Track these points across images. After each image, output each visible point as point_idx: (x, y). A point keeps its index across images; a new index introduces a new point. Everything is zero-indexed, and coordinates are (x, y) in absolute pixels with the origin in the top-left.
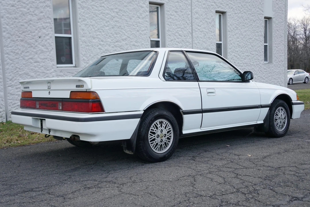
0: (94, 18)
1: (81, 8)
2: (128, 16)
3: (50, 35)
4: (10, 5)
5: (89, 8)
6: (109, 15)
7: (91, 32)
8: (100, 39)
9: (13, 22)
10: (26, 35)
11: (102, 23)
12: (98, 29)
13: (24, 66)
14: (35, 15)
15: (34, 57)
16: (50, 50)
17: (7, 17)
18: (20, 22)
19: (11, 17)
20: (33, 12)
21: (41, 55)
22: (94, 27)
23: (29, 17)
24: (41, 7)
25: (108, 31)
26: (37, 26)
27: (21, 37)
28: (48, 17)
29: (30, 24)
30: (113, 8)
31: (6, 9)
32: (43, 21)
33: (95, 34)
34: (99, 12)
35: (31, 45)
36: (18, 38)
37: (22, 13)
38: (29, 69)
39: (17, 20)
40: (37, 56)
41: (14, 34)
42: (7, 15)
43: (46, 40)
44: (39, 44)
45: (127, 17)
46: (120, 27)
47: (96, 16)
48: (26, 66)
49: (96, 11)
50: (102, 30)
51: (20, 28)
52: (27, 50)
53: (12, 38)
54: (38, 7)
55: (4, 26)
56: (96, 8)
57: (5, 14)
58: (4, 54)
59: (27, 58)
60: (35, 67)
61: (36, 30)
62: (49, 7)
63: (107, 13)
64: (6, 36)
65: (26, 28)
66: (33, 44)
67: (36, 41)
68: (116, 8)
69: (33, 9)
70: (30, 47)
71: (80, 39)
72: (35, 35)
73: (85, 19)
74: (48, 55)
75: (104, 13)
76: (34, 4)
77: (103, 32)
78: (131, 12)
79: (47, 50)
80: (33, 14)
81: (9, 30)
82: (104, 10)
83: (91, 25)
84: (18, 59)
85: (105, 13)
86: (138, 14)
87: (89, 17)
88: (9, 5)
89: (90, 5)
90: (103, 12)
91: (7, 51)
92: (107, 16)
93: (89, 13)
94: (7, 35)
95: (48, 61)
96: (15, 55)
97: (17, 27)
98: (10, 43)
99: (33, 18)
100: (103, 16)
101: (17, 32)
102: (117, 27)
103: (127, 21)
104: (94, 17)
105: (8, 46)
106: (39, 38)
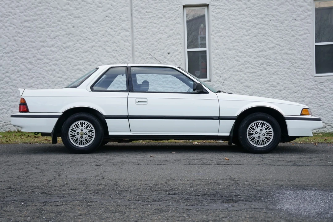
0: (231, 29)
1: (215, 20)
2: (278, 20)
3: (179, 51)
4: (143, 27)
5: (224, 18)
6: (251, 23)
7: (226, 43)
8: (238, 50)
9: (144, 42)
10: (156, 53)
11: (240, 32)
12: (236, 40)
13: (153, 81)
14: (165, 33)
17: (140, 38)
18: (150, 41)
19: (143, 38)
20: (163, 31)
22: (231, 37)
23: (160, 36)
24: (171, 25)
25: (249, 40)
26: (166, 44)
28: (178, 34)
29: (160, 42)
30: (256, 14)
31: (139, 31)
32: (172, 38)
33: (231, 45)
34: (237, 22)
36: (148, 56)
37: (153, 33)
39: (148, 40)
41: (145, 53)
42: (140, 36)
43: (175, 56)
44: (168, 60)
45: (276, 21)
46: (266, 34)
47: (234, 25)
49: (233, 21)
50: (241, 40)
51: (150, 47)
53: (142, 57)
54: (168, 25)
55: (136, 47)
56: (234, 17)
57: (137, 35)
60: (163, 82)
61: (166, 47)
62: (179, 24)
63: (248, 21)
64: (137, 55)
65: (156, 46)
66: (161, 60)
67: (165, 58)
68: (261, 14)
69: (163, 27)
71: (213, 52)
72: (164, 52)
73: (220, 31)
75: (244, 22)
76: (164, 23)
77: (242, 42)
78: (282, 15)
80: (163, 32)
81: (140, 49)
82: (244, 18)
83: (226, 36)
85: (246, 21)
86: (293, 16)
87: (224, 28)
88: (141, 27)
89: (226, 15)
90: (242, 21)
92: (247, 25)
93: (225, 24)
94: (139, 54)
97: (147, 46)
98: (141, 61)
99: (162, 36)
100: (242, 24)
101: (147, 51)
102: (262, 34)
103: (276, 27)
104: (230, 27)
106: (168, 54)
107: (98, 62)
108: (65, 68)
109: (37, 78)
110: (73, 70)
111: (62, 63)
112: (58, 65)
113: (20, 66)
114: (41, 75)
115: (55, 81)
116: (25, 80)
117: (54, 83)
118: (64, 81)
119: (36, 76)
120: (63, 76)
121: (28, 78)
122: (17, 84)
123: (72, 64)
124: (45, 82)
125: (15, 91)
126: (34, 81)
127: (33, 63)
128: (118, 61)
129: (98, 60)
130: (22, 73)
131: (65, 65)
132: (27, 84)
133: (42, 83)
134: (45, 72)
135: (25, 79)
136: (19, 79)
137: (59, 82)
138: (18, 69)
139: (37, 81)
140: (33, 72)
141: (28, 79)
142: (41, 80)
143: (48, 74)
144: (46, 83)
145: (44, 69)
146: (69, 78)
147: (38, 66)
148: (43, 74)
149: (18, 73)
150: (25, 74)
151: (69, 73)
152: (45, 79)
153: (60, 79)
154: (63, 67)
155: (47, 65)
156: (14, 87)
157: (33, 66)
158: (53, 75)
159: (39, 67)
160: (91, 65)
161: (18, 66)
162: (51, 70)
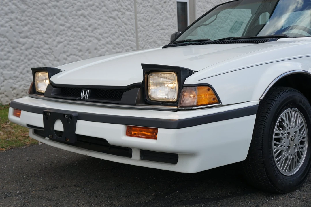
15: (160, 24)
16: (173, 16)
21: (165, 21)
27: (151, 3)
35: (158, 11)
36: (148, 4)
38: (156, 37)
40: (162, 22)
43: (170, 6)
44: (164, 10)
48: (154, 34)
52: (155, 17)
58: (137, 21)
59: (155, 25)
60: (161, 34)
64: (139, 2)
66: (159, 9)
67: (162, 7)
70: (157, 13)
71: (197, 4)
74: (172, 22)
79: (170, 16)
84: (148, 26)
91: (140, 18)
95: (172, 28)
96: (146, 22)
98: (142, 9)
105: (140, 12)
106: (164, 3)
107: (103, 7)
108: (67, 12)
109: (34, 24)
110: (76, 15)
111: (64, 4)
112: (59, 8)
113: (8, 5)
114: (38, 21)
115: (56, 30)
116: (18, 27)
117: (55, 33)
118: (67, 30)
119: (31, 22)
120: (65, 23)
121: (20, 24)
122: (7, 32)
123: (76, 8)
124: (44, 31)
125: (4, 43)
126: (29, 29)
127: (26, 3)
128: (122, 8)
129: (103, 4)
130: (13, 16)
131: (67, 8)
132: (20, 33)
133: (40, 32)
134: (43, 17)
135: (17, 25)
136: (10, 25)
137: (61, 31)
138: (6, 9)
139: (33, 29)
140: (27, 16)
141: (22, 25)
142: (38, 27)
143: (47, 19)
144: (45, 33)
145: (41, 13)
146: (72, 26)
147: (34, 7)
148: (41, 20)
149: (6, 16)
150: (17, 18)
151: (73, 20)
152: (44, 27)
153: (62, 28)
154: (65, 10)
155: (45, 6)
156: (3, 36)
157: (26, 7)
158: (54, 22)
159: (34, 9)
160: (95, 11)
161: (6, 5)
162: (50, 13)
